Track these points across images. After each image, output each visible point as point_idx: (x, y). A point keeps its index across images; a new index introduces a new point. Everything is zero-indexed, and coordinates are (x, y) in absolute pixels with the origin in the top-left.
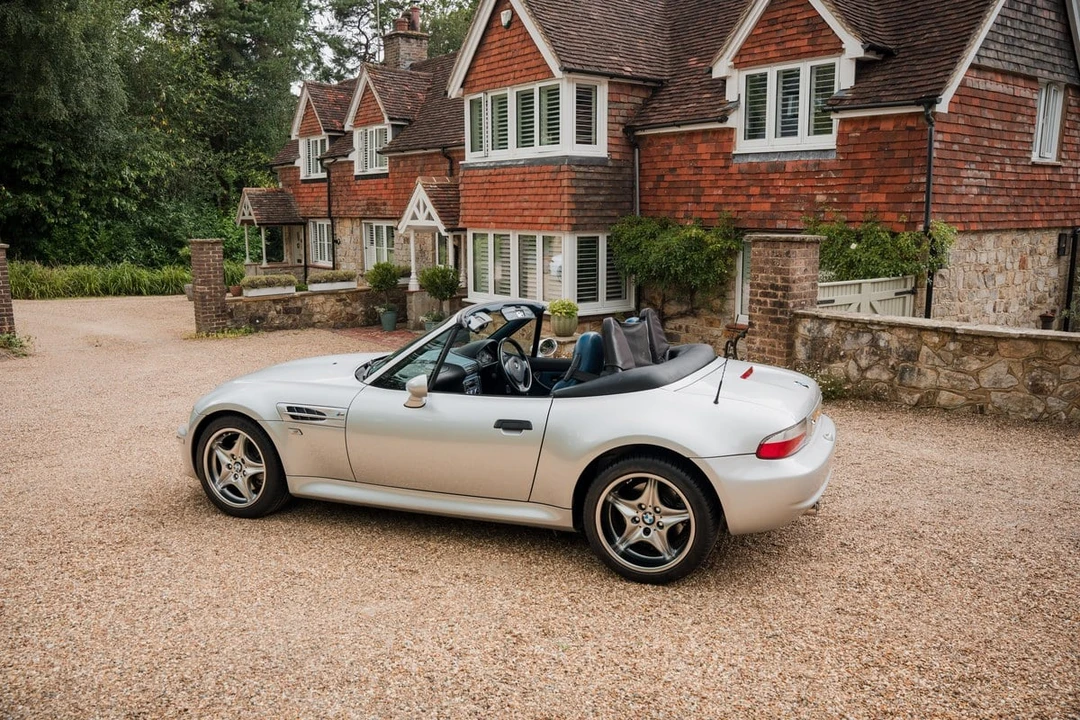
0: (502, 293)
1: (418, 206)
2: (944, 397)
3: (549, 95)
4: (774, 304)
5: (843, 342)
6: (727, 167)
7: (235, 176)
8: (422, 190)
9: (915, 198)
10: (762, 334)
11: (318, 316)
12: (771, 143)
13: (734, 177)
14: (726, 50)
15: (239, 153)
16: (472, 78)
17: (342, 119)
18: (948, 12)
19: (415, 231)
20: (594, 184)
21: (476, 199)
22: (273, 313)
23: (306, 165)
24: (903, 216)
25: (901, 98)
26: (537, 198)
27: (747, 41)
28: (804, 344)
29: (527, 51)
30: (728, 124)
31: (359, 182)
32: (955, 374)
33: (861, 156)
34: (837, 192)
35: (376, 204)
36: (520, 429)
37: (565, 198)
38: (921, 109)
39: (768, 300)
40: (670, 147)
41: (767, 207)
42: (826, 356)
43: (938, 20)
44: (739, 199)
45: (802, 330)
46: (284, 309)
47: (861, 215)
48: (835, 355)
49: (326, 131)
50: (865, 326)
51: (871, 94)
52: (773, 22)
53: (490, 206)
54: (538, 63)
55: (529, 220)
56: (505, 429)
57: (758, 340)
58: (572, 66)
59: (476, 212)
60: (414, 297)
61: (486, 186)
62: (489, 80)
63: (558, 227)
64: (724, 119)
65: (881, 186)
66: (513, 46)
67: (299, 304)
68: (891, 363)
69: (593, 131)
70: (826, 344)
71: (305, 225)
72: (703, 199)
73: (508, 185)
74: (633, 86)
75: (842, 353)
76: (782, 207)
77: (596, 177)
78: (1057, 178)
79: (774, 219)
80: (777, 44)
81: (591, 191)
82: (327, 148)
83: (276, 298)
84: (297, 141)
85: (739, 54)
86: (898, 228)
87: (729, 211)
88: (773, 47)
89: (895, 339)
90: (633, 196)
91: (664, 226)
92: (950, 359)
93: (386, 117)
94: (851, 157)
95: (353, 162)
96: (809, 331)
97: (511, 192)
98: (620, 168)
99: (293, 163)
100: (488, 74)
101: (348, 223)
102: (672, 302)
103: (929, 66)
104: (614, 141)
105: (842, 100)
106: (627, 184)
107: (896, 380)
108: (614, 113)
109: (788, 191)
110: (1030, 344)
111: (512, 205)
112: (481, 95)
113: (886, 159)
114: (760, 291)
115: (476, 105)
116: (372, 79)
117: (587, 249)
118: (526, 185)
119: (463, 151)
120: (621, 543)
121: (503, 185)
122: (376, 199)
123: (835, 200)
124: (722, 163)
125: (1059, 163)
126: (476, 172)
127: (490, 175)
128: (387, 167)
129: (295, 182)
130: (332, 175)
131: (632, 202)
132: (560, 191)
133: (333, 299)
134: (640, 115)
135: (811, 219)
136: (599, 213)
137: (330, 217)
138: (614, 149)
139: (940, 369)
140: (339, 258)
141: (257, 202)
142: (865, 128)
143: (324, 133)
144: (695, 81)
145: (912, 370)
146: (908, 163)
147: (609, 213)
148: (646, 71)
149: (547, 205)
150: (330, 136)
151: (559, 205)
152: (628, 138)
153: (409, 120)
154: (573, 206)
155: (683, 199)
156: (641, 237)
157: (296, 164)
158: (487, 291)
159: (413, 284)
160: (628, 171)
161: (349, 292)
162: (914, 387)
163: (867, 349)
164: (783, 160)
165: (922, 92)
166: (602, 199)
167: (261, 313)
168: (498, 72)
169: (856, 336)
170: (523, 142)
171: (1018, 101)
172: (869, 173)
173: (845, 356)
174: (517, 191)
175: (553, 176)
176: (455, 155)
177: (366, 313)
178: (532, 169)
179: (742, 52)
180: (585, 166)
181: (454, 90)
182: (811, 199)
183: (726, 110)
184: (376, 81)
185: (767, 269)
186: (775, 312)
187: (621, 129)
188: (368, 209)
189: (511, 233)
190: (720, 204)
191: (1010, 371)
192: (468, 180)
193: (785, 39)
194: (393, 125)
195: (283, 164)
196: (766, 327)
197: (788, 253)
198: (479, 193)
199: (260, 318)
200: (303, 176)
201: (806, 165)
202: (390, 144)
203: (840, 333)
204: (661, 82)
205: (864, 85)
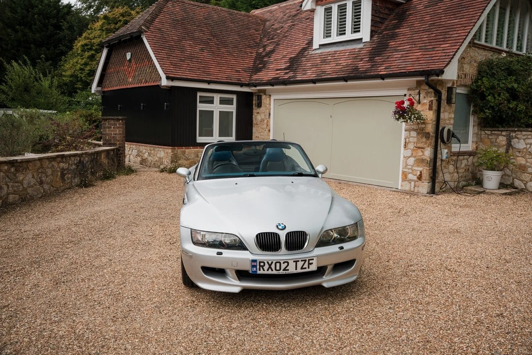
2: (11, 198)
110: (38, 162)
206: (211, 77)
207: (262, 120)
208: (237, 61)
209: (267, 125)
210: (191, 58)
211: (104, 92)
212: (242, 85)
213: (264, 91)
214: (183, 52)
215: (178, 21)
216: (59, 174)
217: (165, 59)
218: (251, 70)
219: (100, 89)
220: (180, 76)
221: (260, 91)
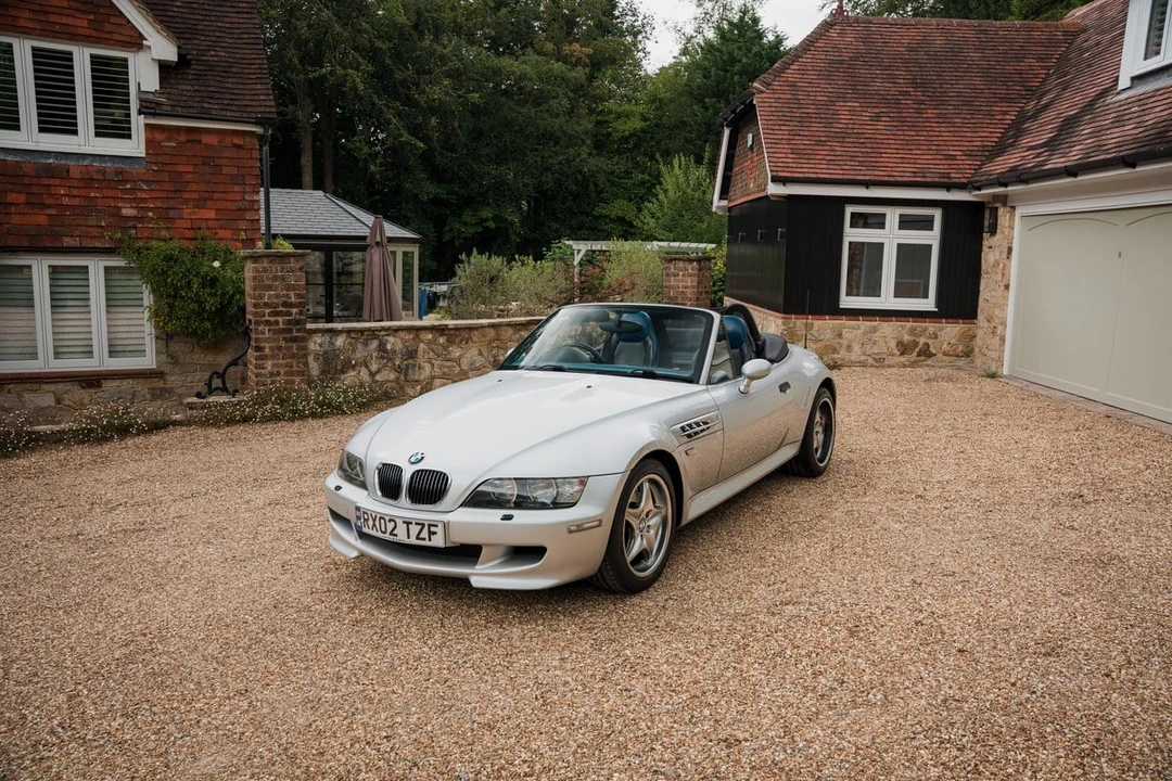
2: (438, 384)
5: (354, 351)
9: (248, 215)
10: (273, 357)
12: (34, 138)
18: (218, 34)
24: (242, 233)
25: (238, 114)
28: (316, 359)
32: (445, 363)
33: (181, 168)
34: (152, 206)
39: (280, 319)
41: (42, 220)
42: (339, 368)
43: (212, 39)
45: (312, 346)
48: (348, 366)
50: (375, 334)
57: (269, 364)
65: (209, 202)
68: (397, 363)
70: (338, 356)
75: (353, 362)
76: (68, 221)
79: (59, 236)
89: (398, 340)
92: (441, 351)
94: (169, 168)
96: (320, 346)
105: (155, 104)
107: (402, 377)
109: (77, 202)
113: (211, 174)
123: (151, 214)
139: (434, 361)
142: (183, 138)
145: (415, 365)
146: (239, 179)
162: (417, 381)
163: (376, 354)
164: (63, 162)
169: (366, 344)
172: (194, 187)
173: (356, 364)
182: (116, 213)
185: (277, 287)
186: (290, 331)
191: (480, 354)
196: (280, 348)
197: (302, 268)
201: (103, 171)
203: (350, 343)
205: (173, 91)
206: (876, 173)
207: (996, 264)
208: (957, 134)
209: (1003, 274)
210: (843, 136)
211: (730, 209)
212: (949, 187)
213: (1003, 200)
214: (828, 125)
215: (841, 62)
217: (784, 142)
218: (987, 153)
219: (724, 203)
220: (801, 175)
221: (996, 197)
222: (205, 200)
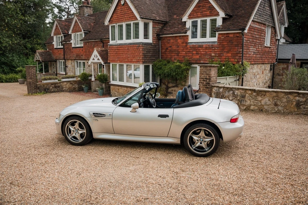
0: (121, 81)
1: (95, 56)
2: (252, 107)
3: (135, 25)
4: (206, 83)
5: (225, 93)
6: (186, 46)
7: (30, 47)
8: (96, 51)
9: (239, 55)
10: (203, 91)
11: (65, 88)
12: (199, 39)
13: (189, 49)
14: (186, 14)
15: (31, 40)
16: (112, 19)
17: (68, 30)
18: (245, 6)
19: (93, 63)
20: (149, 50)
21: (113, 54)
22: (51, 88)
23: (56, 43)
24: (236, 60)
25: (235, 28)
26: (132, 54)
27: (192, 12)
28: (214, 94)
29: (129, 12)
30: (187, 34)
31: (74, 49)
32: (255, 101)
33: (224, 44)
34: (218, 53)
35: (79, 56)
36: (165, 117)
37: (141, 54)
38: (241, 31)
39: (205, 82)
40: (170, 40)
41: (198, 57)
42: (220, 97)
43: (243, 8)
44: (190, 55)
45: (214, 90)
46: (54, 86)
47: (224, 59)
48: (223, 97)
49: (63, 34)
50: (231, 89)
51: (227, 27)
52: (199, 7)
53: (118, 56)
54: (133, 16)
55: (130, 60)
56: (161, 117)
58: (143, 17)
59: (113, 58)
60: (93, 83)
61: (117, 50)
62: (117, 20)
63: (139, 62)
64: (186, 33)
66: (125, 11)
67: (59, 85)
68: (238, 99)
69: (148, 35)
70: (220, 94)
71: (56, 61)
72: (179, 55)
73: (123, 50)
74: (159, 23)
75: (225, 96)
76: (202, 57)
77: (149, 48)
78: (270, 50)
79: (200, 60)
80: (201, 12)
81: (148, 52)
82: (63, 39)
83: (52, 83)
84: (53, 36)
85: (190, 15)
86: (235, 63)
87: (187, 58)
88: (200, 13)
89: (239, 92)
90: (159, 54)
91: (169, 62)
92: (254, 97)
93: (82, 30)
94: (222, 44)
95: (72, 43)
96: (216, 90)
97: (124, 52)
98: (156, 46)
99: (52, 43)
100: (117, 18)
101: (70, 61)
102: (170, 83)
103: (242, 20)
104: (154, 38)
105: (219, 28)
106: (157, 50)
107: (239, 103)
108: (154, 30)
109: (204, 53)
110: (274, 93)
111: (125, 56)
112: (115, 24)
113: (231, 44)
114: (202, 80)
115: (113, 27)
116: (78, 19)
117: (147, 68)
118: (129, 50)
119: (109, 40)
120: (194, 147)
121: (122, 50)
122: (79, 54)
123: (217, 55)
124: (185, 45)
125: (270, 46)
126: (113, 47)
127: (118, 47)
128: (83, 45)
129: (53, 49)
130: (65, 47)
131: (159, 55)
132: (139, 52)
133: (69, 83)
134: (161, 31)
135: (210, 60)
136: (150, 58)
137: (64, 59)
138: (154, 40)
139: (251, 100)
140: (67, 71)
141: (41, 54)
142: (225, 36)
143: (62, 34)
144: (176, 22)
145: (244, 100)
146: (237, 45)
147: (153, 58)
148: (162, 19)
149: (135, 56)
150: (64, 35)
151: (139, 56)
152: (158, 38)
153: (89, 31)
154: (143, 56)
155: (174, 55)
156: (162, 65)
157: (53, 44)
158: (117, 81)
159: (93, 79)
160: (158, 47)
161: (74, 81)
162: (244, 105)
163: (231, 95)
164: (202, 44)
165: (241, 27)
166: (151, 54)
167: (48, 87)
168: (120, 18)
169: (229, 92)
170: (128, 38)
171: (262, 30)
172: (226, 48)
173: (226, 97)
174: (126, 52)
175: (137, 48)
176: (104, 41)
177: (79, 87)
178: (131, 46)
179: (191, 15)
180: (147, 45)
181: (106, 23)
182: (210, 55)
183: (187, 30)
184: (79, 20)
185: (204, 74)
186: (206, 85)
187: (156, 35)
188: (77, 57)
189: (124, 64)
190: (185, 56)
191: (269, 100)
192: (111, 49)
193: (203, 11)
194: (84, 33)
195: (49, 43)
196: (204, 89)
197: (210, 70)
198: (114, 53)
199: (47, 89)
200: (55, 47)
201: (209, 46)
202: (84, 38)
203: (224, 91)
204: (167, 22)
205: (225, 24)
216: (295, 103)
222: (229, 51)
